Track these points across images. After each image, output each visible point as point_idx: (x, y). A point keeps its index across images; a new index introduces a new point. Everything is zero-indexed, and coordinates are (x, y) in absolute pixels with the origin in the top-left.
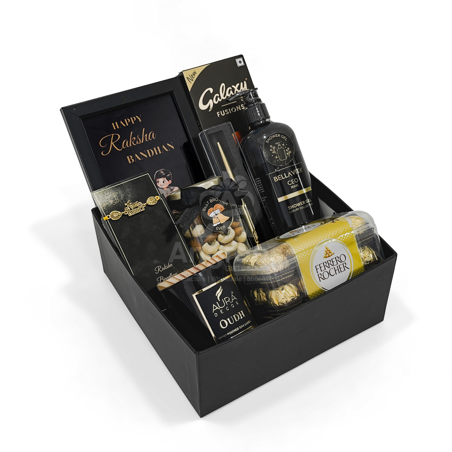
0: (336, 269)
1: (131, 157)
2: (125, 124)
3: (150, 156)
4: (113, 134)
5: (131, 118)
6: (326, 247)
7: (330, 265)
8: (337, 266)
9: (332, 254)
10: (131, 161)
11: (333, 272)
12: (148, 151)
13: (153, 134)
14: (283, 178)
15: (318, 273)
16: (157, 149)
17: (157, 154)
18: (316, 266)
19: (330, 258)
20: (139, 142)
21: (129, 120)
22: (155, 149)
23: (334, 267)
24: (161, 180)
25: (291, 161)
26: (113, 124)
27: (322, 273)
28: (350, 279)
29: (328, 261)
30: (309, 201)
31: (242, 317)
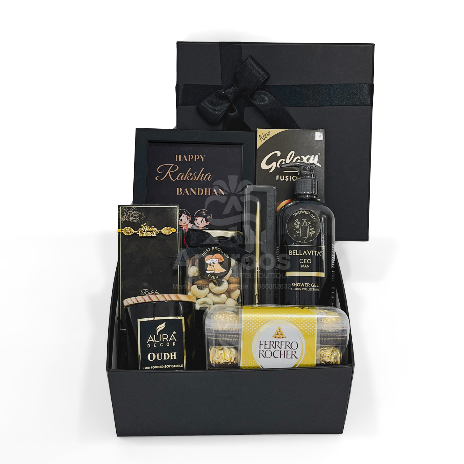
0: (283, 352)
1: (181, 189)
2: (188, 159)
3: (199, 194)
4: (173, 165)
5: (195, 156)
6: (279, 327)
7: (277, 346)
8: (285, 351)
9: (284, 337)
10: (180, 193)
12: (199, 189)
13: (210, 176)
14: (297, 255)
15: (260, 348)
16: (208, 190)
17: (206, 194)
18: (260, 341)
19: (280, 340)
20: (194, 178)
21: (193, 156)
22: (206, 189)
23: (281, 350)
24: (200, 219)
25: (311, 241)
26: (177, 156)
27: (265, 350)
28: (297, 367)
29: (276, 342)
30: (315, 285)
31: (172, 358)
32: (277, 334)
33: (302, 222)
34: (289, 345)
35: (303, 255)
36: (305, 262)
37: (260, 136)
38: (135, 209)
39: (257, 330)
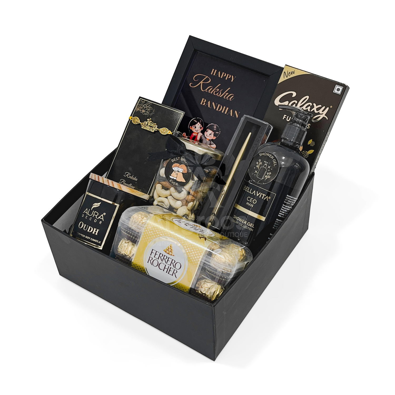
0: (167, 267)
1: (205, 101)
2: (221, 76)
3: (217, 110)
4: (207, 77)
5: (228, 75)
6: (171, 245)
7: (164, 259)
8: (169, 267)
9: (173, 255)
10: (203, 103)
11: (162, 266)
12: (219, 105)
13: (233, 96)
15: (151, 255)
16: (226, 109)
17: (223, 112)
18: (153, 250)
20: (219, 94)
21: (225, 74)
22: (225, 107)
23: (166, 264)
24: (210, 132)
25: (264, 184)
26: (213, 70)
27: (154, 259)
28: (171, 285)
30: (251, 225)
31: (93, 233)
32: (168, 250)
33: (264, 163)
34: (174, 263)
35: (252, 194)
36: (251, 201)
37: (285, 72)
38: (151, 104)
39: (153, 239)
